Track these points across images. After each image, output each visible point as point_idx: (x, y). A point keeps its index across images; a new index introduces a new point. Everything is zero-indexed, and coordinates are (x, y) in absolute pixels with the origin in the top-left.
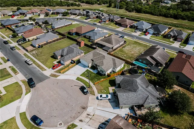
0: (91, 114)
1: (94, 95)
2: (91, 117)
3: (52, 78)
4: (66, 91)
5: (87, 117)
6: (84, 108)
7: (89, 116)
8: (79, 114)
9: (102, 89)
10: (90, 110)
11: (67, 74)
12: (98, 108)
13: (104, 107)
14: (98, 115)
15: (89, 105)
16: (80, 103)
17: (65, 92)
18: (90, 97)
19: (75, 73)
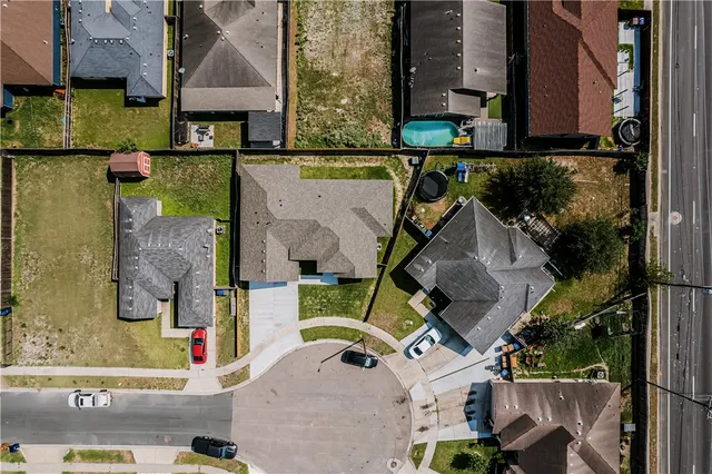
0: (428, 402)
1: (394, 351)
2: (434, 408)
3: (236, 387)
4: (320, 395)
5: (427, 414)
6: (404, 400)
7: (430, 409)
8: (406, 421)
9: (399, 320)
10: (419, 395)
11: (261, 347)
12: (432, 377)
13: (440, 365)
14: (445, 394)
15: (405, 384)
16: (384, 397)
17: (322, 398)
18: (389, 362)
19: (277, 325)
